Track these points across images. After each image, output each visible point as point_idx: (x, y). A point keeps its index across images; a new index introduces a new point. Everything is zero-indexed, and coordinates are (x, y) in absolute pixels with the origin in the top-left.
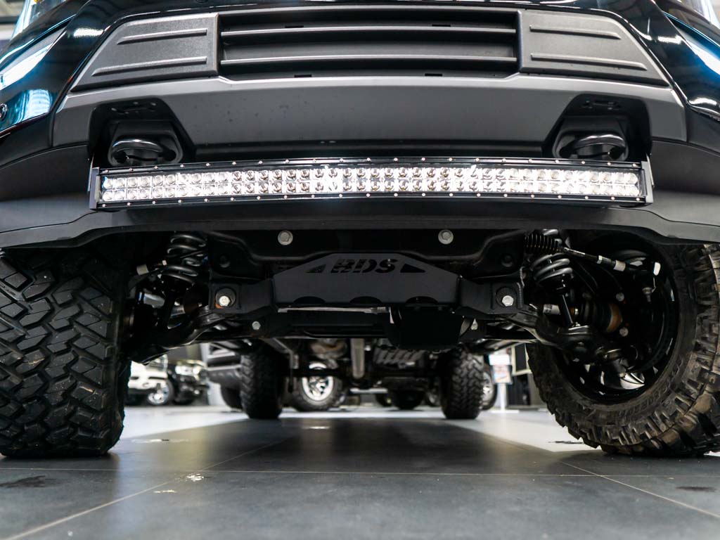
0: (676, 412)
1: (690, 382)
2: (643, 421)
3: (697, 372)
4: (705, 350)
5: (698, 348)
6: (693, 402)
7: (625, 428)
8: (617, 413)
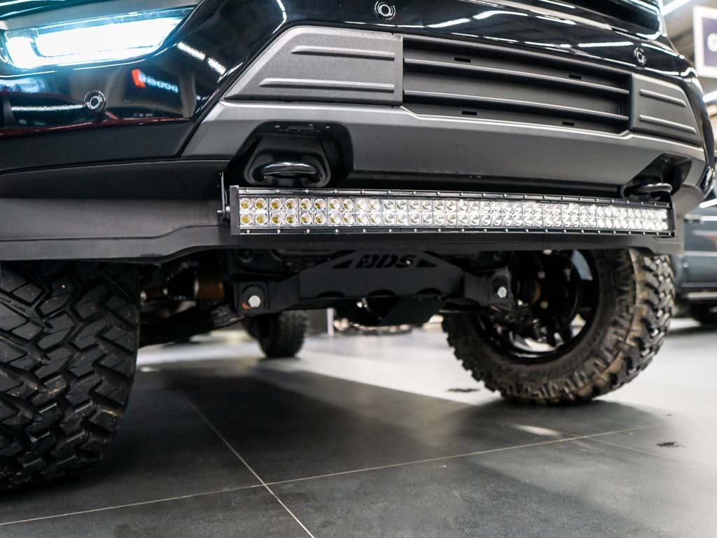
0: (594, 373)
1: (607, 349)
2: (563, 379)
3: (613, 342)
4: (621, 326)
5: (615, 324)
6: (608, 365)
7: (546, 386)
8: (537, 372)
